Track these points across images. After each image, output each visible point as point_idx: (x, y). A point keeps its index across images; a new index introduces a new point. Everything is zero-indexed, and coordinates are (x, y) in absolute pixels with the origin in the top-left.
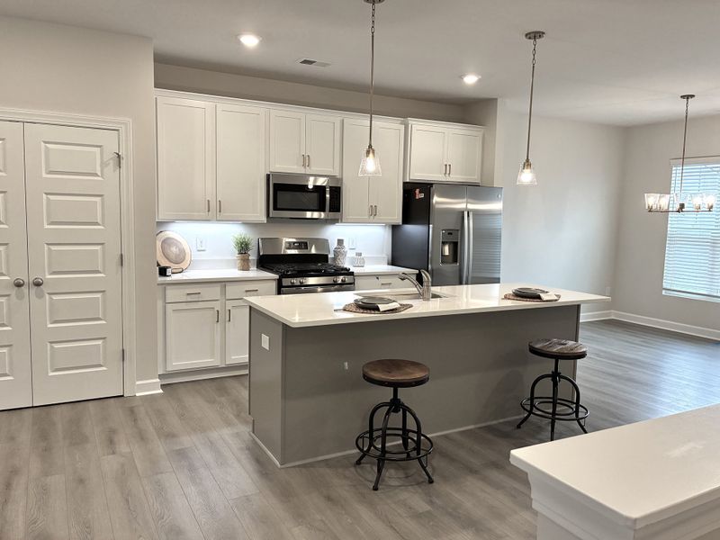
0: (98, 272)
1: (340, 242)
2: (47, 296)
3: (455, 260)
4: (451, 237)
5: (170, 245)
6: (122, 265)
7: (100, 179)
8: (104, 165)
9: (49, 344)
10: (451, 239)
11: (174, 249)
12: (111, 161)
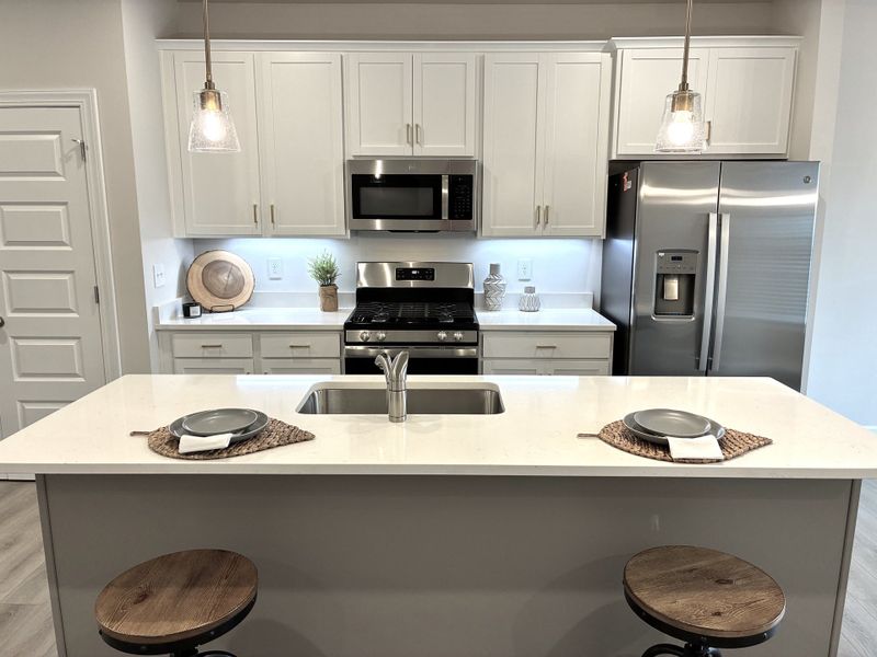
0: (68, 311)
1: (494, 269)
2: (11, 341)
3: (689, 311)
4: (678, 264)
5: (218, 271)
6: (98, 302)
7: (62, 179)
8: (65, 159)
9: (18, 404)
10: (680, 268)
11: (224, 277)
12: (73, 153)
